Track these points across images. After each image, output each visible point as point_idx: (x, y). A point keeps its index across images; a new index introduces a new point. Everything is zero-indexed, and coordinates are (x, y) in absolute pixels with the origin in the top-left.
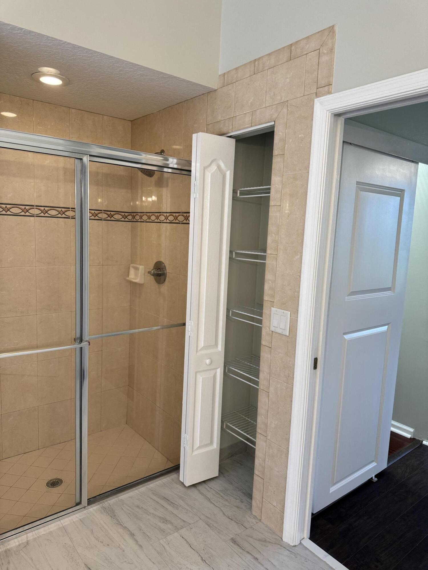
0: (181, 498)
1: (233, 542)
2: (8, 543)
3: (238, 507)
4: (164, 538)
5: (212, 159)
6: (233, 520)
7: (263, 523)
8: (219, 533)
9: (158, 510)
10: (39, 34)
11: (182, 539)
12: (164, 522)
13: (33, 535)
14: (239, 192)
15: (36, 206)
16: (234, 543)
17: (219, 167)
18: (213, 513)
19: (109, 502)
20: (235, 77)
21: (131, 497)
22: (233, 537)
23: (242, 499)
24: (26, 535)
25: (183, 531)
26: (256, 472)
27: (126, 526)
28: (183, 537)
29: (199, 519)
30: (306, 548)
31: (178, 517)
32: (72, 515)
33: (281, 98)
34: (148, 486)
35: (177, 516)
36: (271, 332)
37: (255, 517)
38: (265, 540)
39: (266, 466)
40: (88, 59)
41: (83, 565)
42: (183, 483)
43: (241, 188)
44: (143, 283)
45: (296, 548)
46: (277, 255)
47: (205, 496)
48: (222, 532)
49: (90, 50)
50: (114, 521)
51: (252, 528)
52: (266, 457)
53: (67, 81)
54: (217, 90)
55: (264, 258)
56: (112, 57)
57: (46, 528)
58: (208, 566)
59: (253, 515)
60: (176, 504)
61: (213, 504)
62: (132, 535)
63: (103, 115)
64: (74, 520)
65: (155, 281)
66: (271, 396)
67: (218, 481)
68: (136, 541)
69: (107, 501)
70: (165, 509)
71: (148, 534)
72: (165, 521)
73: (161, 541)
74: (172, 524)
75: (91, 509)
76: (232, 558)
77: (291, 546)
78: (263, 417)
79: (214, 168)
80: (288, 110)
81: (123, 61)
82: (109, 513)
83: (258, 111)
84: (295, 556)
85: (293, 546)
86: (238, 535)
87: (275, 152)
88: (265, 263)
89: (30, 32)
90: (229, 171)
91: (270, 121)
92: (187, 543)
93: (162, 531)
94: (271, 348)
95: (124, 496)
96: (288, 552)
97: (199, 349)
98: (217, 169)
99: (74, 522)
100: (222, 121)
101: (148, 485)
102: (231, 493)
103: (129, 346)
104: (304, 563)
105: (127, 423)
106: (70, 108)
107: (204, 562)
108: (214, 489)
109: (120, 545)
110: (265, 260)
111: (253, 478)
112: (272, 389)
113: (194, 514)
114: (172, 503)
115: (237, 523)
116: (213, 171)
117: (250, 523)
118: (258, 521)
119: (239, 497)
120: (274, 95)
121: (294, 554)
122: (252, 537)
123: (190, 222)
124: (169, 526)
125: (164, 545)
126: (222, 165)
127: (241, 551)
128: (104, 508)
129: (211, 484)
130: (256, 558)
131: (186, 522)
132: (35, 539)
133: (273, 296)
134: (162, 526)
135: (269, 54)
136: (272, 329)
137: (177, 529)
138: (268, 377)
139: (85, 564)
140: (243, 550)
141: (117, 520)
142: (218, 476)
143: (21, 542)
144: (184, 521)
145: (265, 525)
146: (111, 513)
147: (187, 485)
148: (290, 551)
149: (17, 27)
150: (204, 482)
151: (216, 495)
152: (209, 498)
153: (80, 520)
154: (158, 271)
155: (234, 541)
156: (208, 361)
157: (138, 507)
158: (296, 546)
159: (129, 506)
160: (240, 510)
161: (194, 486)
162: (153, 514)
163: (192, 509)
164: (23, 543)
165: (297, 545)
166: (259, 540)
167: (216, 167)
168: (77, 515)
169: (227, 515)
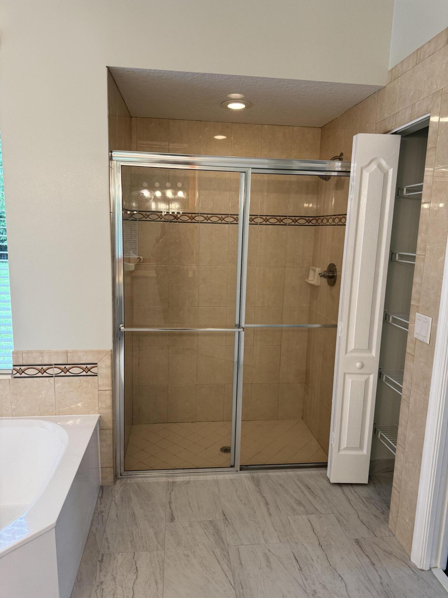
0: (322, 490)
1: (355, 542)
2: (177, 478)
3: (376, 516)
4: (293, 516)
5: (372, 158)
6: (365, 525)
7: (396, 539)
8: (346, 530)
9: (297, 493)
10: (212, 74)
11: (309, 522)
12: (298, 504)
13: (194, 478)
14: (405, 189)
15: (231, 215)
16: (357, 543)
17: (380, 166)
18: (348, 512)
19: (259, 474)
20: (401, 70)
21: (278, 476)
22: (358, 539)
23: (384, 512)
24: (189, 477)
25: (312, 517)
26: (394, 484)
27: (265, 496)
28: (309, 521)
29: (332, 513)
30: (435, 577)
31: (313, 504)
32: (227, 474)
33: (437, 86)
34: (296, 473)
35: (311, 503)
36: (415, 340)
37: (390, 531)
38: (391, 553)
39: (402, 479)
40: (256, 83)
41: (221, 511)
42: (329, 479)
43: (407, 186)
44: (319, 284)
45: (422, 572)
46: (424, 256)
47: (347, 496)
48: (349, 530)
49: (253, 77)
50: (257, 489)
51: (382, 538)
52: (403, 470)
53: (249, 105)
54: (385, 87)
55: (413, 258)
56: (273, 78)
57: (205, 476)
58: (322, 550)
59: (389, 528)
60: (315, 494)
61: (352, 505)
62: (267, 504)
63: (293, 126)
64: (227, 478)
65: (327, 284)
66: (411, 407)
67: (366, 489)
68: (268, 509)
69: (257, 472)
70: (304, 495)
71: (281, 508)
72: (300, 503)
73: (289, 517)
74: (305, 507)
75: (242, 475)
76: (348, 553)
77: (418, 568)
78: (403, 428)
79: (374, 166)
80: (442, 99)
81: (284, 80)
82: (255, 482)
83: (417, 104)
84: (417, 578)
85: (420, 570)
86: (364, 538)
87: (429, 146)
88: (414, 265)
89: (205, 74)
90: (392, 169)
91: (426, 113)
92: (311, 527)
93: (294, 510)
94: (414, 356)
95: (273, 474)
96: (412, 572)
97: (349, 350)
98: (377, 167)
99: (226, 479)
100: (388, 119)
101: (297, 471)
102: (375, 502)
103: (307, 345)
104: (424, 588)
105: (303, 419)
106: (263, 125)
107: (320, 547)
108: (359, 494)
109: (254, 507)
110: (415, 261)
111: (391, 490)
112: (412, 400)
113: (329, 507)
114: (312, 492)
115: (369, 529)
116: (372, 170)
117: (382, 534)
118: (391, 535)
119: (382, 509)
120: (431, 84)
121: (417, 576)
122: (378, 546)
123: (347, 223)
124: (302, 509)
125: (290, 521)
126: (384, 163)
127: (361, 552)
128: (253, 478)
129: (358, 489)
130: (374, 564)
131: (318, 511)
132: (194, 481)
133: (419, 301)
134: (295, 506)
135: (430, 42)
136: (415, 336)
137: (307, 513)
138: (410, 387)
139: (222, 511)
140: (363, 552)
141: (260, 489)
142: (367, 484)
143: (184, 480)
144: (317, 509)
145: (397, 540)
146: (257, 483)
147: (332, 481)
148: (414, 572)
149: (195, 73)
150: (351, 484)
151: (358, 499)
152: (350, 499)
153: (231, 479)
154: (329, 274)
155: (357, 542)
156: (358, 365)
157: (281, 485)
158: (423, 570)
159: (273, 483)
160: (377, 519)
161: (340, 485)
162: (291, 495)
163: (328, 503)
164: (185, 481)
165: (425, 571)
166: (385, 551)
167: (376, 166)
168: (230, 475)
169: (362, 519)
